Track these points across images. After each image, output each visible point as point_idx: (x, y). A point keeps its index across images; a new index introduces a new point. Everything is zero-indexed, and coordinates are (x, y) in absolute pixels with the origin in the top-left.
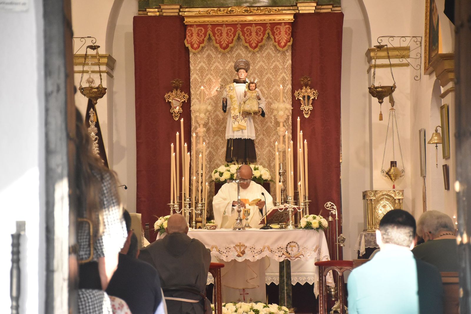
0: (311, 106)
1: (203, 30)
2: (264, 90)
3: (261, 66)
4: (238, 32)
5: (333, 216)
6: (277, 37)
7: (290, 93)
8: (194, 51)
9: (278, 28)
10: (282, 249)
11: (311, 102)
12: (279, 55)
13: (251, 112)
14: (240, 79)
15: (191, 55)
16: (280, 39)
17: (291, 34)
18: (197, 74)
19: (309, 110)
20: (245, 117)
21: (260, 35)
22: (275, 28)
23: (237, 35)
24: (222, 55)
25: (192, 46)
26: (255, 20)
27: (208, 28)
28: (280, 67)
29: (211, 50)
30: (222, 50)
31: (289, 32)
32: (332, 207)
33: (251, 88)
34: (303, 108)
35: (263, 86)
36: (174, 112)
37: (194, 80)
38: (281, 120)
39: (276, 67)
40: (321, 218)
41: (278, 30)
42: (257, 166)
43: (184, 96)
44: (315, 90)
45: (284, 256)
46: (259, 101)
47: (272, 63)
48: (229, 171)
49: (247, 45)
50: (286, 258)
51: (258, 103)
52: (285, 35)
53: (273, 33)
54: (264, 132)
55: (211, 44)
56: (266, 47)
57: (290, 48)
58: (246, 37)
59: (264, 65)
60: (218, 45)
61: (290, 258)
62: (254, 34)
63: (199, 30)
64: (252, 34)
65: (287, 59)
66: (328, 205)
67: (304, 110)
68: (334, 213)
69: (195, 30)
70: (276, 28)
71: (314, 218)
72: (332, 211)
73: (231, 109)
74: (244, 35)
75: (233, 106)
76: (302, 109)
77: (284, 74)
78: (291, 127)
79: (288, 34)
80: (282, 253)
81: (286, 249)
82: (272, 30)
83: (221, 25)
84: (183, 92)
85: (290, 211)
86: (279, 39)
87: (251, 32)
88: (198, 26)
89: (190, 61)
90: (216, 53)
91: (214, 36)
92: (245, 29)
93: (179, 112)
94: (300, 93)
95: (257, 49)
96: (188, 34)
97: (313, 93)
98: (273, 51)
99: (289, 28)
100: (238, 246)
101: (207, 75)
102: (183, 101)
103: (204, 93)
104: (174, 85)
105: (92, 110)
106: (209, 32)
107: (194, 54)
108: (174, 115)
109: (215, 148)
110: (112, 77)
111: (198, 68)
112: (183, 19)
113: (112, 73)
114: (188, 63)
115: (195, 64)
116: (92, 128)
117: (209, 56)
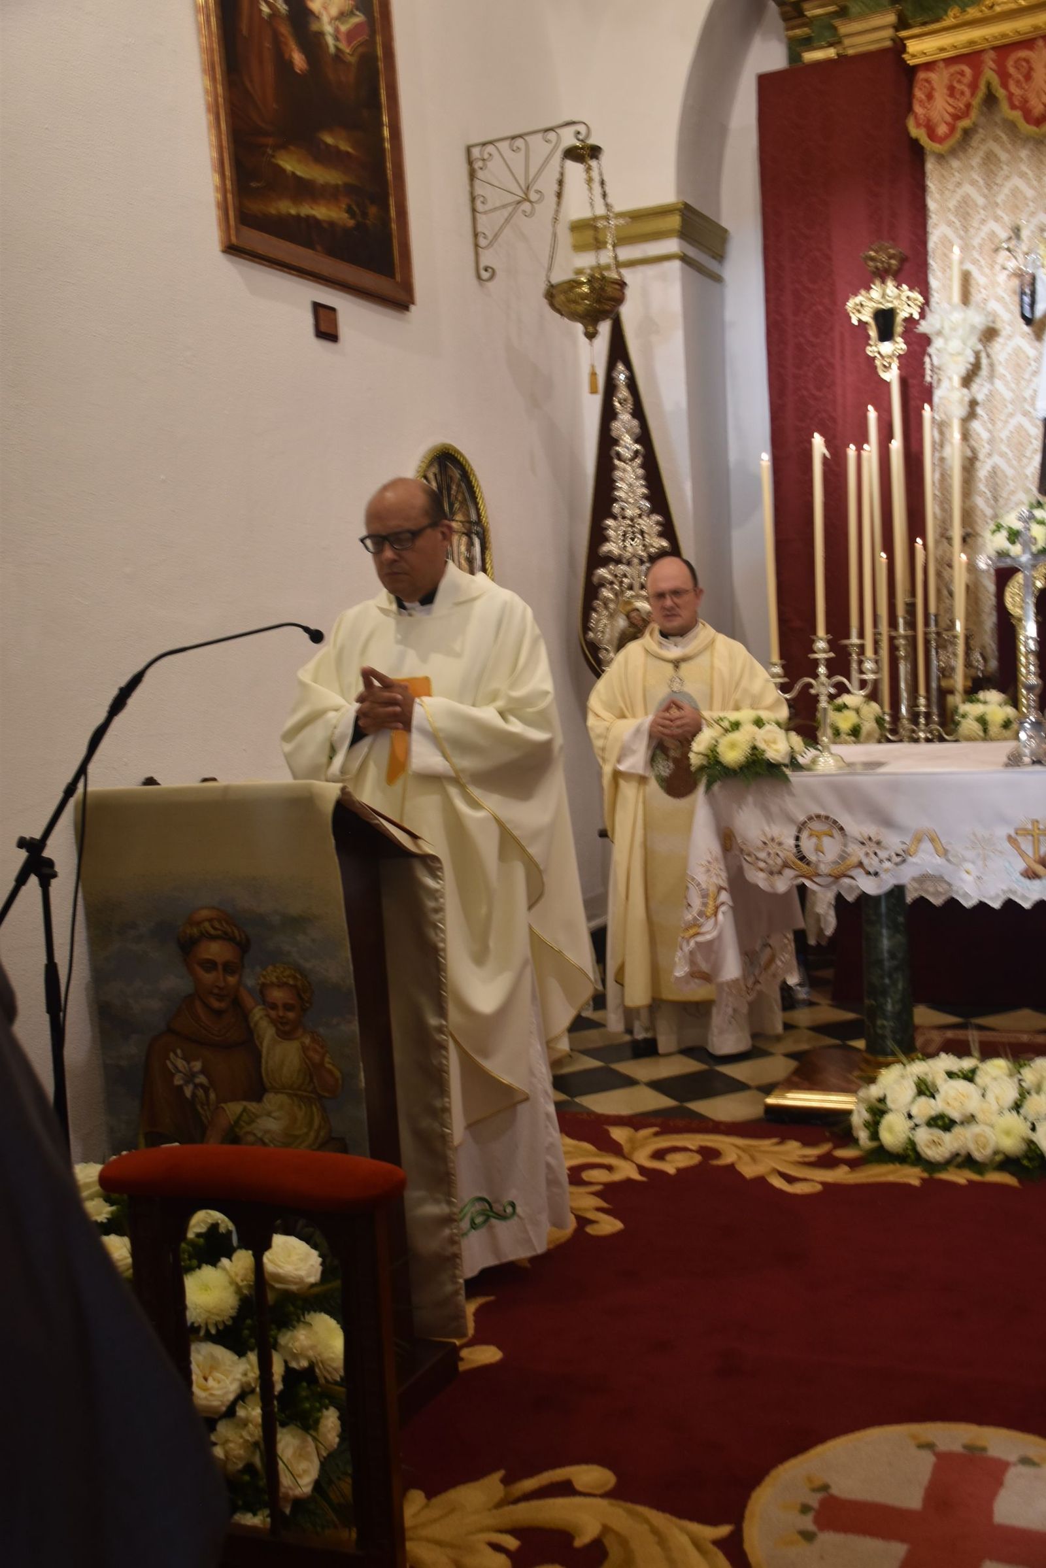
1: (968, 72)
8: (936, 147)
15: (930, 166)
18: (950, 224)
24: (1031, 149)
25: (932, 135)
27: (985, 62)
29: (997, 139)
30: (1031, 129)
36: (879, 353)
37: (939, 245)
43: (907, 297)
48: (1042, 522)
55: (998, 119)
60: (1016, 115)
63: (952, 75)
69: (939, 79)
83: (1027, 43)
84: (905, 287)
88: (950, 60)
89: (928, 184)
90: (1013, 143)
91: (1005, 85)
93: (896, 353)
96: (919, 94)
100: (1024, 832)
101: (983, 222)
102: (907, 315)
103: (972, 282)
104: (871, 264)
105: (621, 367)
106: (989, 74)
107: (941, 157)
108: (878, 363)
109: (1010, 455)
110: (718, 279)
111: (952, 204)
112: (904, 49)
113: (711, 264)
114: (920, 190)
115: (942, 193)
116: (624, 423)
117: (990, 160)
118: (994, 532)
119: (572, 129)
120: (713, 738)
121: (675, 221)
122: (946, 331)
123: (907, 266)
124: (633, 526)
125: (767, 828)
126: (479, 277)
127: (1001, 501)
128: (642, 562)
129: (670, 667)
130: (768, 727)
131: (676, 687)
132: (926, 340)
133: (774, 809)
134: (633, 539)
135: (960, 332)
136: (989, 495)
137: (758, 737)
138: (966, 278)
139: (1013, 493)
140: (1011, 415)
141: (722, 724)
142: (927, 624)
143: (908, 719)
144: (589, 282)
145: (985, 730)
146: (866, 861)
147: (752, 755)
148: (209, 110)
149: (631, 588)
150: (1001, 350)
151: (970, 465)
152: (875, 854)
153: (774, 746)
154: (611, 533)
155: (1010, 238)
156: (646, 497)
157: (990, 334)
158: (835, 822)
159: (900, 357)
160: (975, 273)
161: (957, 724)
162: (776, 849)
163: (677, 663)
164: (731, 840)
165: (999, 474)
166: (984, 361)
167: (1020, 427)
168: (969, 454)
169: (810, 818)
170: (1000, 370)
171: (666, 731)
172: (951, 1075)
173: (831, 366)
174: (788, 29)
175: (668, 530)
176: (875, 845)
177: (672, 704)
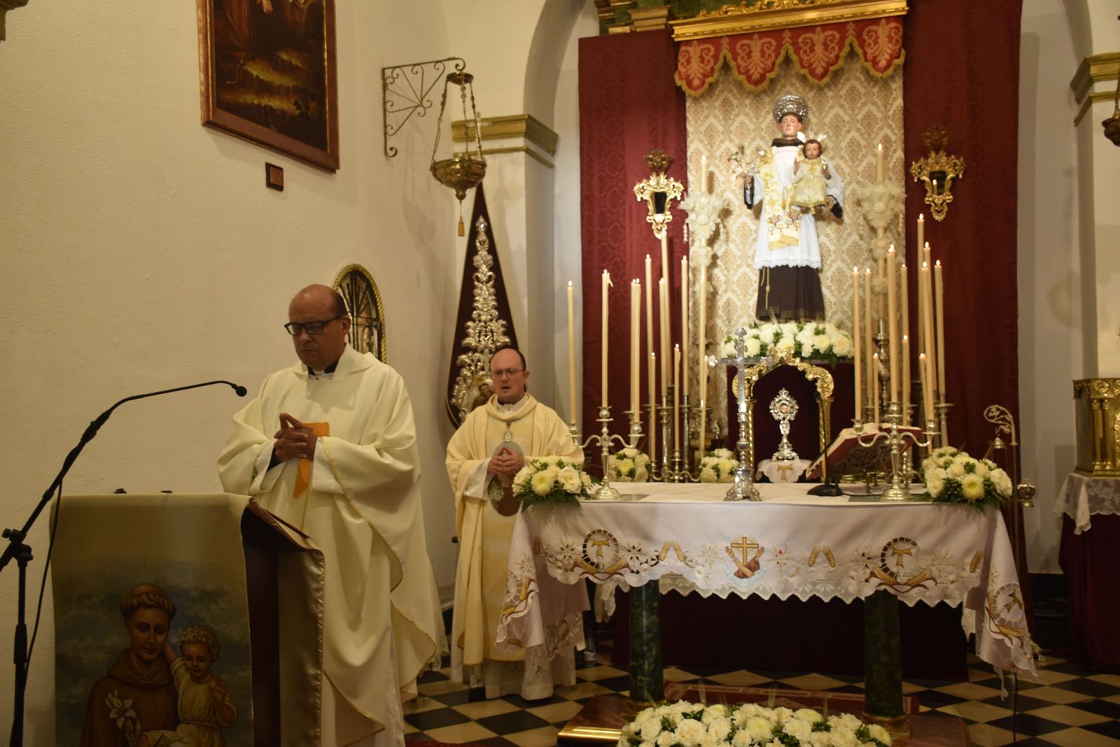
0: (949, 193)
1: (712, 49)
2: (843, 165)
3: (837, 116)
4: (784, 46)
5: (1006, 437)
6: (869, 51)
7: (900, 168)
8: (693, 93)
9: (872, 31)
10: (869, 558)
11: (948, 185)
12: (875, 90)
13: (811, 206)
14: (785, 136)
15: (688, 104)
16: (877, 53)
17: (900, 41)
18: (701, 141)
19: (945, 203)
20: (797, 219)
21: (833, 48)
22: (865, 33)
23: (783, 53)
24: (752, 100)
25: (689, 84)
26: (821, 19)
27: (722, 44)
28: (879, 116)
29: (731, 91)
30: (752, 87)
31: (897, 37)
32: (1002, 416)
33: (809, 153)
34: (930, 199)
35: (842, 158)
36: (654, 220)
37: (694, 154)
38: (879, 224)
39: (869, 116)
40: (990, 469)
41: (872, 35)
42: (821, 326)
43: (674, 186)
44: (958, 158)
45: (874, 581)
46: (828, 182)
47: (860, 109)
48: (757, 337)
49: (805, 71)
50: (882, 588)
51: (824, 185)
52: (889, 44)
53: (862, 44)
54: (844, 255)
55: (731, 79)
56: (846, 76)
57: (900, 72)
58: (803, 56)
59: (842, 114)
60: (742, 77)
61: (895, 586)
62: (819, 48)
63: (703, 50)
64: (815, 48)
65: (892, 97)
66: (992, 412)
67: (932, 204)
68: (1006, 430)
69: (694, 51)
70: (869, 32)
71: (970, 469)
72: (1002, 427)
73: (765, 202)
74: (797, 51)
75: (771, 196)
76: (927, 203)
77: (886, 131)
78: (904, 242)
79: (894, 40)
80: (868, 571)
81: (883, 561)
82: (859, 36)
83: (748, 35)
84: (672, 179)
85: (895, 447)
86: (874, 53)
87: (813, 45)
88: (701, 41)
89: (688, 115)
90: (741, 95)
91: (735, 59)
92: (800, 40)
93: (665, 222)
94: (922, 167)
95: (826, 80)
96: (682, 59)
97: (953, 165)
98: (861, 83)
99: (898, 28)
100: (737, 545)
101: (722, 141)
102: (672, 197)
103: (715, 179)
104: (650, 163)
105: (481, 219)
106: (725, 51)
107: (695, 99)
108: (653, 227)
109: (739, 292)
110: (551, 166)
111: (703, 129)
112: (673, 32)
113: (547, 156)
114: (683, 119)
115: (696, 122)
116: (482, 258)
117: (726, 103)
118: (726, 342)
119: (453, 63)
120: (530, 475)
121: (522, 127)
122: (697, 209)
123: (673, 166)
124: (486, 327)
125: (564, 539)
126: (386, 153)
127: (733, 323)
128: (491, 352)
129: (504, 424)
130: (566, 468)
131: (508, 438)
132: (684, 214)
133: (570, 525)
134: (486, 336)
135: (706, 210)
136: (725, 318)
137: (559, 475)
138: (711, 177)
139: (740, 317)
140: (740, 266)
141: (535, 464)
142: (681, 402)
143: (668, 466)
144: (460, 161)
145: (718, 476)
146: (631, 563)
147: (555, 486)
148: (199, 31)
149: (483, 369)
150: (733, 223)
151: (712, 297)
152: (637, 558)
153: (570, 481)
154: (471, 331)
155: (737, 153)
156: (496, 308)
157: (726, 213)
158: (610, 535)
159: (668, 223)
160: (717, 174)
161: (700, 471)
162: (568, 553)
163: (509, 422)
164: (539, 546)
165: (732, 304)
166: (722, 230)
167: (745, 275)
168: (712, 290)
169: (594, 532)
170: (733, 236)
171: (499, 468)
172: (685, 715)
173: (624, 227)
174: (599, 13)
175: (510, 331)
176: (637, 552)
177: (504, 450)
